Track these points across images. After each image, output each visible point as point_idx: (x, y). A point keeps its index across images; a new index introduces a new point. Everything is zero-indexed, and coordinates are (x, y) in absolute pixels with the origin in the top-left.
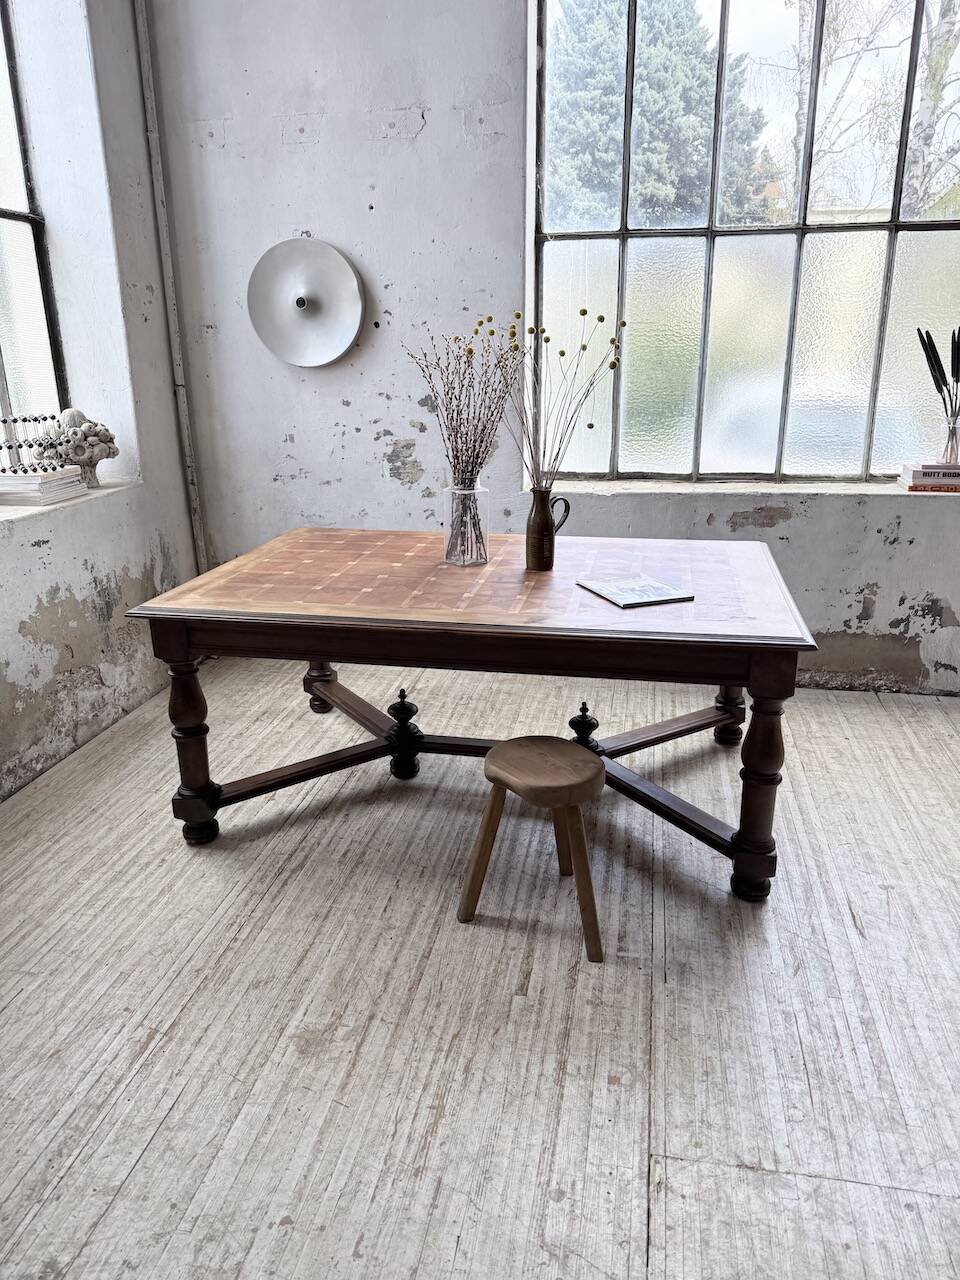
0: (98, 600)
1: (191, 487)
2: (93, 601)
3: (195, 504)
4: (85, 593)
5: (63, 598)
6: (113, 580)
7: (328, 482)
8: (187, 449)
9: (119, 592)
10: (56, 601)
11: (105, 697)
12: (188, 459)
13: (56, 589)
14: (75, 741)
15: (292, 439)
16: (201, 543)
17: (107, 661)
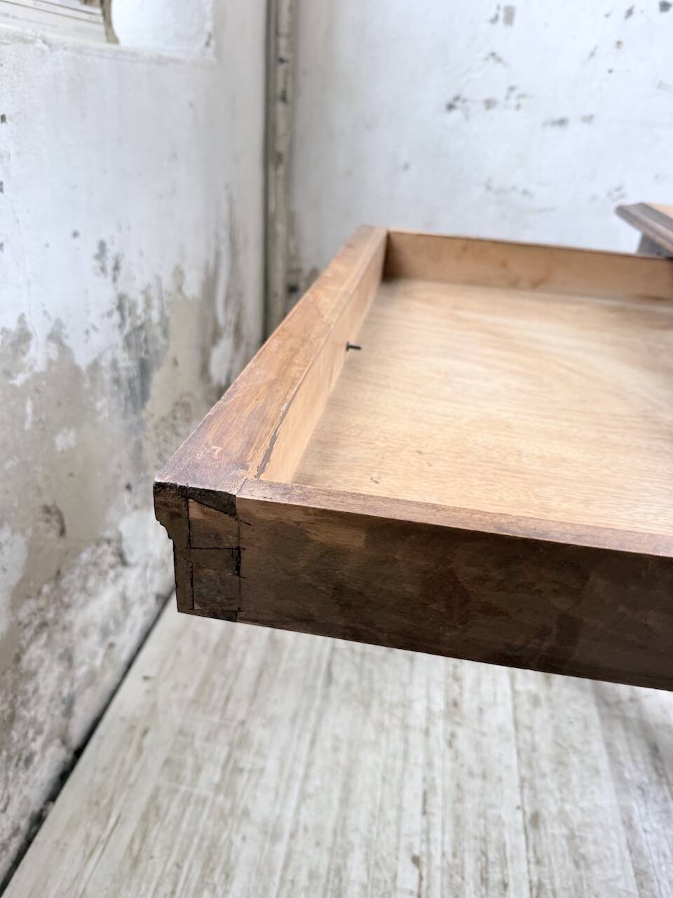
0: (126, 362)
1: (280, 107)
2: (114, 364)
3: (282, 146)
4: (97, 340)
5: (40, 367)
6: (156, 303)
7: (562, 122)
8: (285, 17)
9: (165, 333)
10: (19, 380)
11: (129, 594)
12: (283, 43)
13: (23, 337)
14: (64, 742)
15: (509, 15)
16: (280, 228)
17: (136, 507)
